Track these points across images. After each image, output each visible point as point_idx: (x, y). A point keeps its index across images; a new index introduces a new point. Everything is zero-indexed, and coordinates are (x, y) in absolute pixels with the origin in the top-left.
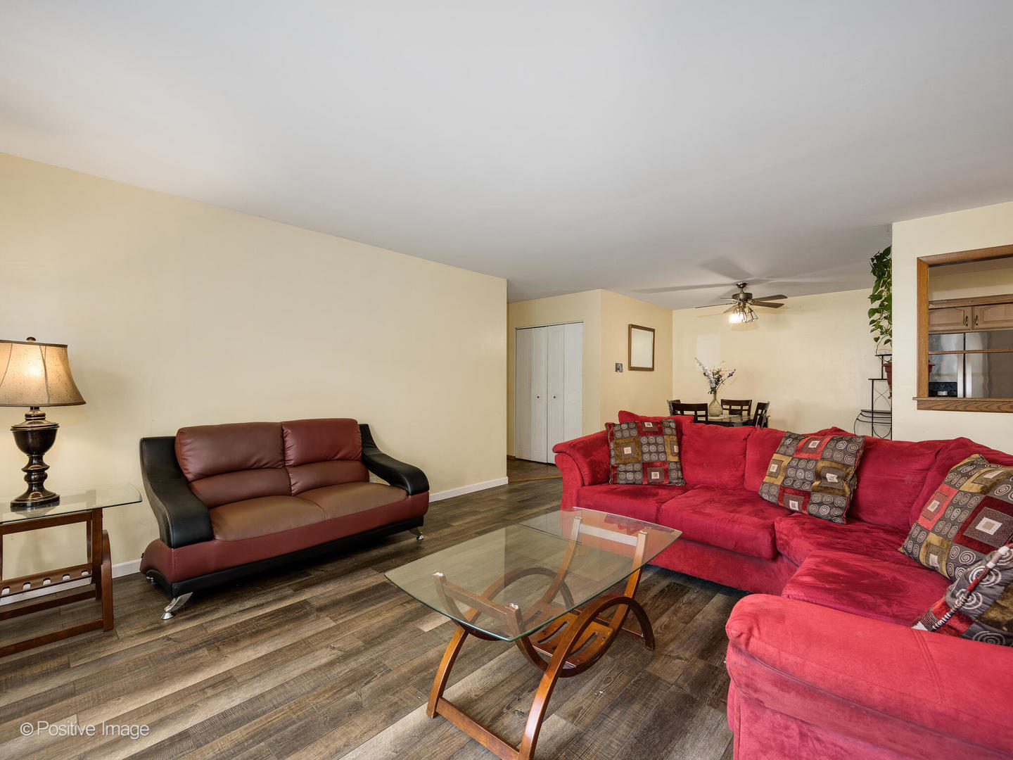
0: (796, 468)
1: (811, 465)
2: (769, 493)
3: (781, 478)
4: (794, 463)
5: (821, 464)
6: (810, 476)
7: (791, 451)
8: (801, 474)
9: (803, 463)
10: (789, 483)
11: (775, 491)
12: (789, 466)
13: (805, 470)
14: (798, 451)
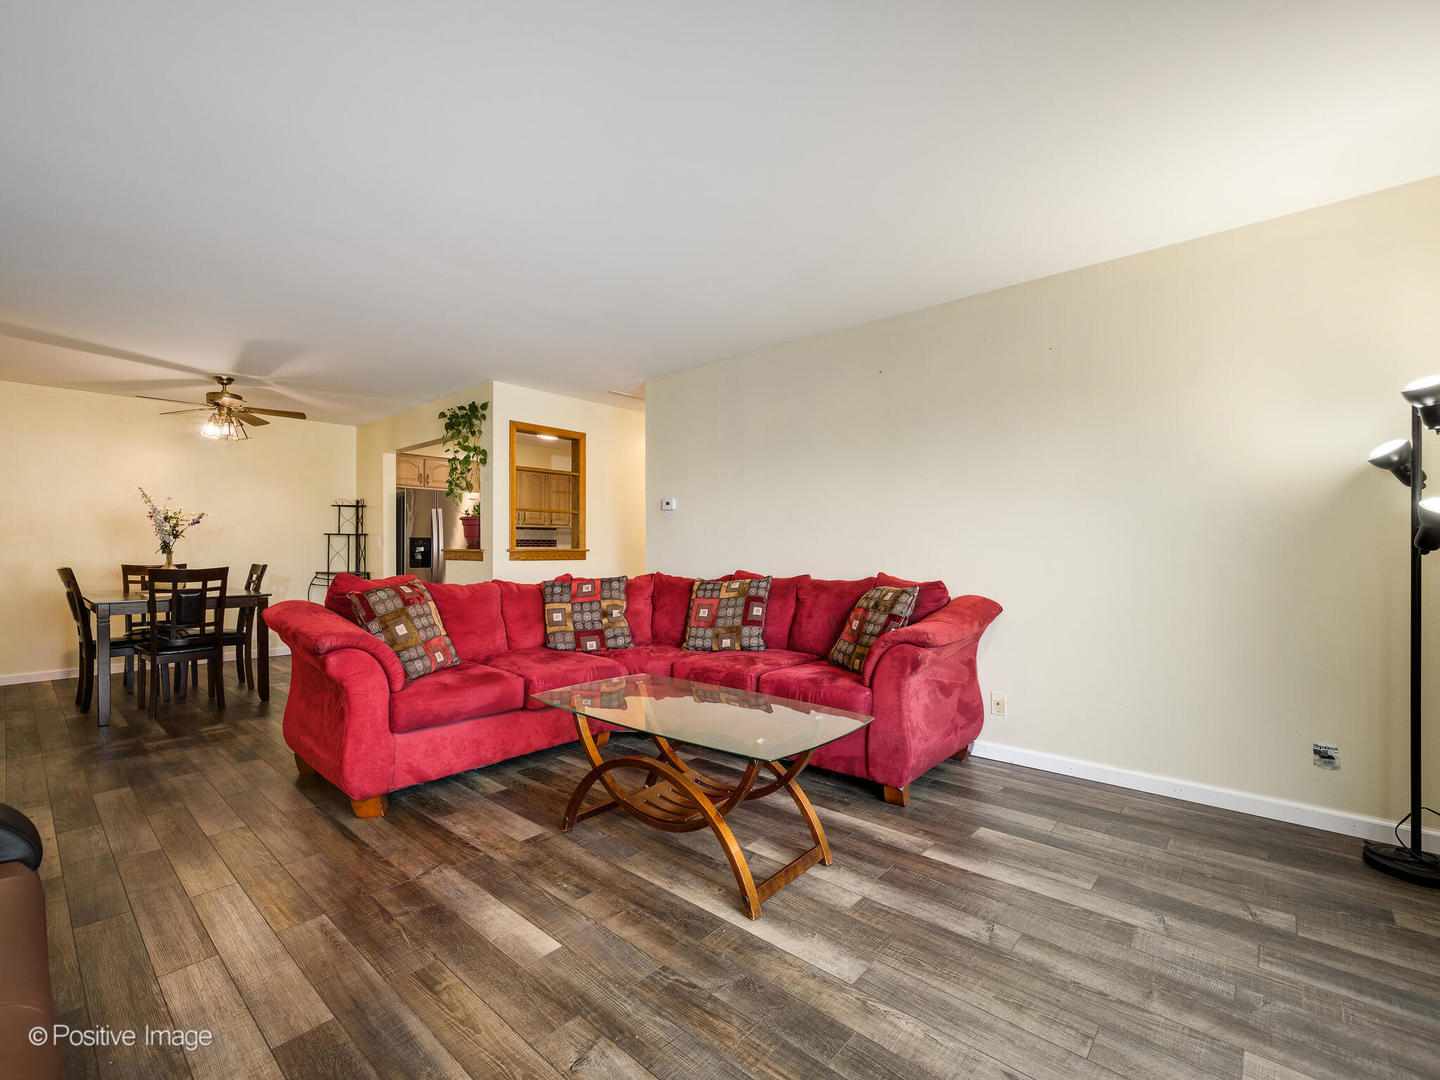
0: (582, 612)
1: (595, 606)
2: (564, 642)
3: (570, 626)
4: (577, 608)
5: (604, 604)
6: (597, 616)
7: (566, 598)
8: (587, 617)
9: (586, 607)
10: (580, 627)
11: (570, 638)
12: (573, 611)
13: (591, 612)
14: (574, 596)
